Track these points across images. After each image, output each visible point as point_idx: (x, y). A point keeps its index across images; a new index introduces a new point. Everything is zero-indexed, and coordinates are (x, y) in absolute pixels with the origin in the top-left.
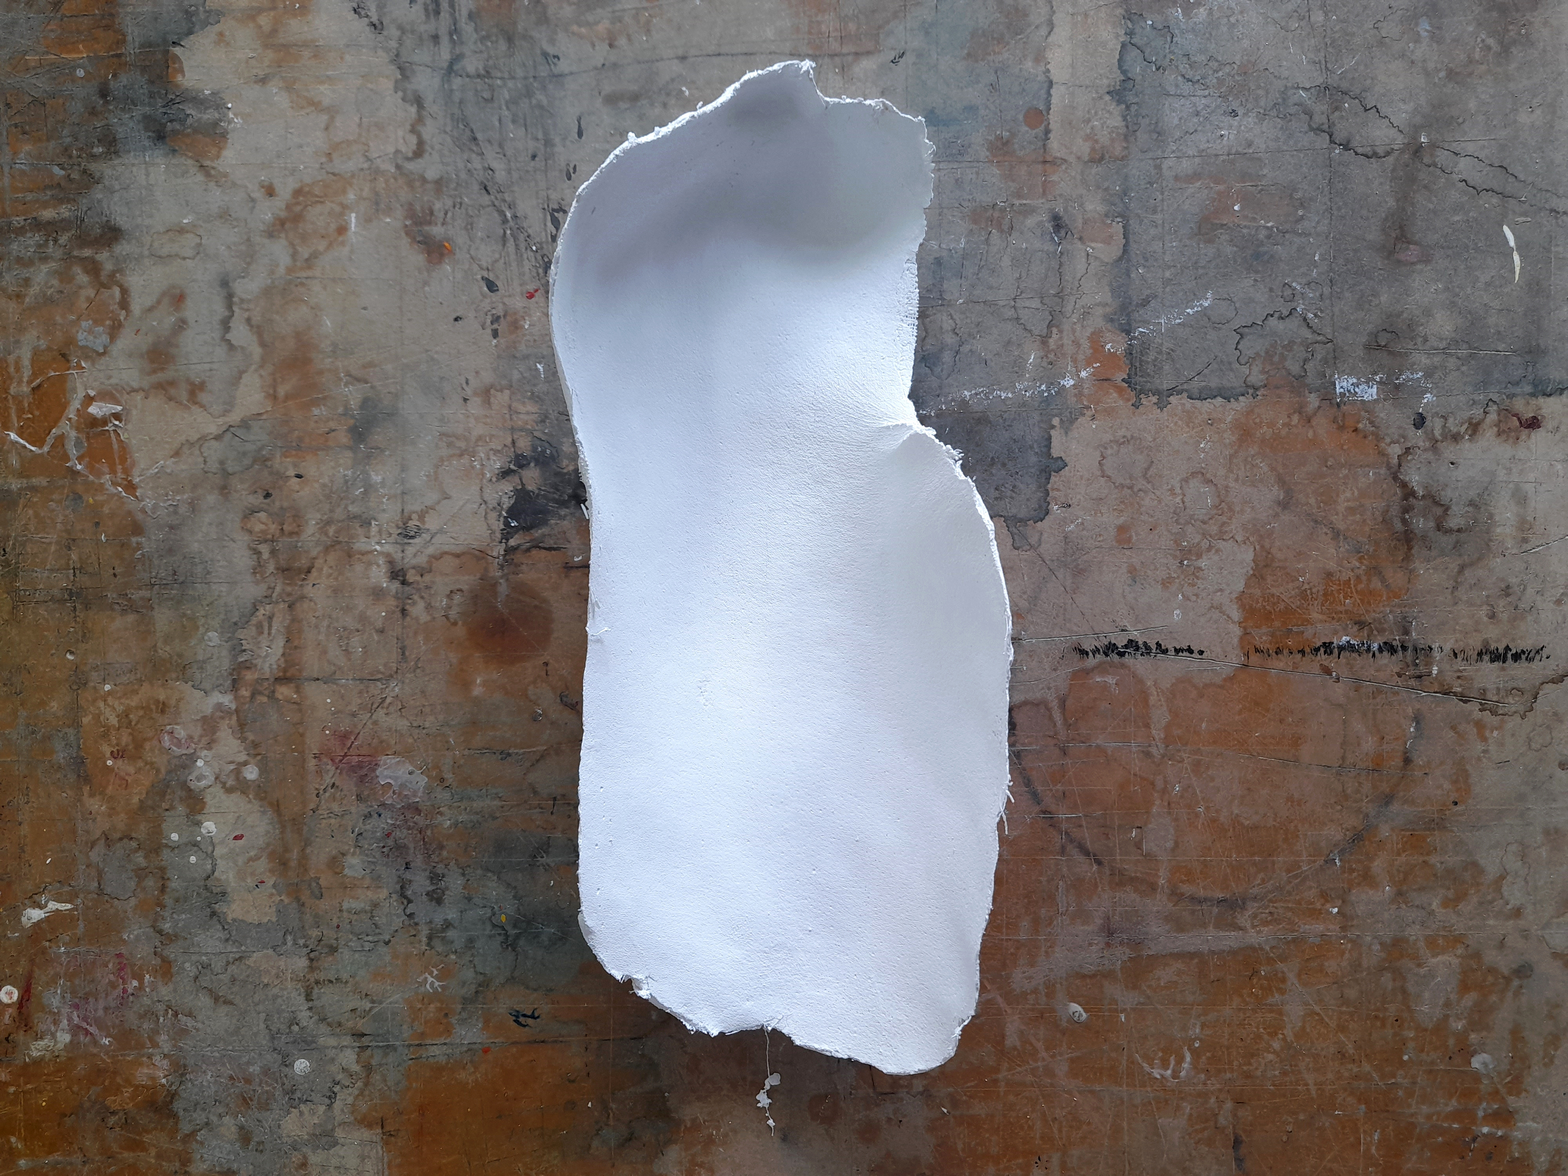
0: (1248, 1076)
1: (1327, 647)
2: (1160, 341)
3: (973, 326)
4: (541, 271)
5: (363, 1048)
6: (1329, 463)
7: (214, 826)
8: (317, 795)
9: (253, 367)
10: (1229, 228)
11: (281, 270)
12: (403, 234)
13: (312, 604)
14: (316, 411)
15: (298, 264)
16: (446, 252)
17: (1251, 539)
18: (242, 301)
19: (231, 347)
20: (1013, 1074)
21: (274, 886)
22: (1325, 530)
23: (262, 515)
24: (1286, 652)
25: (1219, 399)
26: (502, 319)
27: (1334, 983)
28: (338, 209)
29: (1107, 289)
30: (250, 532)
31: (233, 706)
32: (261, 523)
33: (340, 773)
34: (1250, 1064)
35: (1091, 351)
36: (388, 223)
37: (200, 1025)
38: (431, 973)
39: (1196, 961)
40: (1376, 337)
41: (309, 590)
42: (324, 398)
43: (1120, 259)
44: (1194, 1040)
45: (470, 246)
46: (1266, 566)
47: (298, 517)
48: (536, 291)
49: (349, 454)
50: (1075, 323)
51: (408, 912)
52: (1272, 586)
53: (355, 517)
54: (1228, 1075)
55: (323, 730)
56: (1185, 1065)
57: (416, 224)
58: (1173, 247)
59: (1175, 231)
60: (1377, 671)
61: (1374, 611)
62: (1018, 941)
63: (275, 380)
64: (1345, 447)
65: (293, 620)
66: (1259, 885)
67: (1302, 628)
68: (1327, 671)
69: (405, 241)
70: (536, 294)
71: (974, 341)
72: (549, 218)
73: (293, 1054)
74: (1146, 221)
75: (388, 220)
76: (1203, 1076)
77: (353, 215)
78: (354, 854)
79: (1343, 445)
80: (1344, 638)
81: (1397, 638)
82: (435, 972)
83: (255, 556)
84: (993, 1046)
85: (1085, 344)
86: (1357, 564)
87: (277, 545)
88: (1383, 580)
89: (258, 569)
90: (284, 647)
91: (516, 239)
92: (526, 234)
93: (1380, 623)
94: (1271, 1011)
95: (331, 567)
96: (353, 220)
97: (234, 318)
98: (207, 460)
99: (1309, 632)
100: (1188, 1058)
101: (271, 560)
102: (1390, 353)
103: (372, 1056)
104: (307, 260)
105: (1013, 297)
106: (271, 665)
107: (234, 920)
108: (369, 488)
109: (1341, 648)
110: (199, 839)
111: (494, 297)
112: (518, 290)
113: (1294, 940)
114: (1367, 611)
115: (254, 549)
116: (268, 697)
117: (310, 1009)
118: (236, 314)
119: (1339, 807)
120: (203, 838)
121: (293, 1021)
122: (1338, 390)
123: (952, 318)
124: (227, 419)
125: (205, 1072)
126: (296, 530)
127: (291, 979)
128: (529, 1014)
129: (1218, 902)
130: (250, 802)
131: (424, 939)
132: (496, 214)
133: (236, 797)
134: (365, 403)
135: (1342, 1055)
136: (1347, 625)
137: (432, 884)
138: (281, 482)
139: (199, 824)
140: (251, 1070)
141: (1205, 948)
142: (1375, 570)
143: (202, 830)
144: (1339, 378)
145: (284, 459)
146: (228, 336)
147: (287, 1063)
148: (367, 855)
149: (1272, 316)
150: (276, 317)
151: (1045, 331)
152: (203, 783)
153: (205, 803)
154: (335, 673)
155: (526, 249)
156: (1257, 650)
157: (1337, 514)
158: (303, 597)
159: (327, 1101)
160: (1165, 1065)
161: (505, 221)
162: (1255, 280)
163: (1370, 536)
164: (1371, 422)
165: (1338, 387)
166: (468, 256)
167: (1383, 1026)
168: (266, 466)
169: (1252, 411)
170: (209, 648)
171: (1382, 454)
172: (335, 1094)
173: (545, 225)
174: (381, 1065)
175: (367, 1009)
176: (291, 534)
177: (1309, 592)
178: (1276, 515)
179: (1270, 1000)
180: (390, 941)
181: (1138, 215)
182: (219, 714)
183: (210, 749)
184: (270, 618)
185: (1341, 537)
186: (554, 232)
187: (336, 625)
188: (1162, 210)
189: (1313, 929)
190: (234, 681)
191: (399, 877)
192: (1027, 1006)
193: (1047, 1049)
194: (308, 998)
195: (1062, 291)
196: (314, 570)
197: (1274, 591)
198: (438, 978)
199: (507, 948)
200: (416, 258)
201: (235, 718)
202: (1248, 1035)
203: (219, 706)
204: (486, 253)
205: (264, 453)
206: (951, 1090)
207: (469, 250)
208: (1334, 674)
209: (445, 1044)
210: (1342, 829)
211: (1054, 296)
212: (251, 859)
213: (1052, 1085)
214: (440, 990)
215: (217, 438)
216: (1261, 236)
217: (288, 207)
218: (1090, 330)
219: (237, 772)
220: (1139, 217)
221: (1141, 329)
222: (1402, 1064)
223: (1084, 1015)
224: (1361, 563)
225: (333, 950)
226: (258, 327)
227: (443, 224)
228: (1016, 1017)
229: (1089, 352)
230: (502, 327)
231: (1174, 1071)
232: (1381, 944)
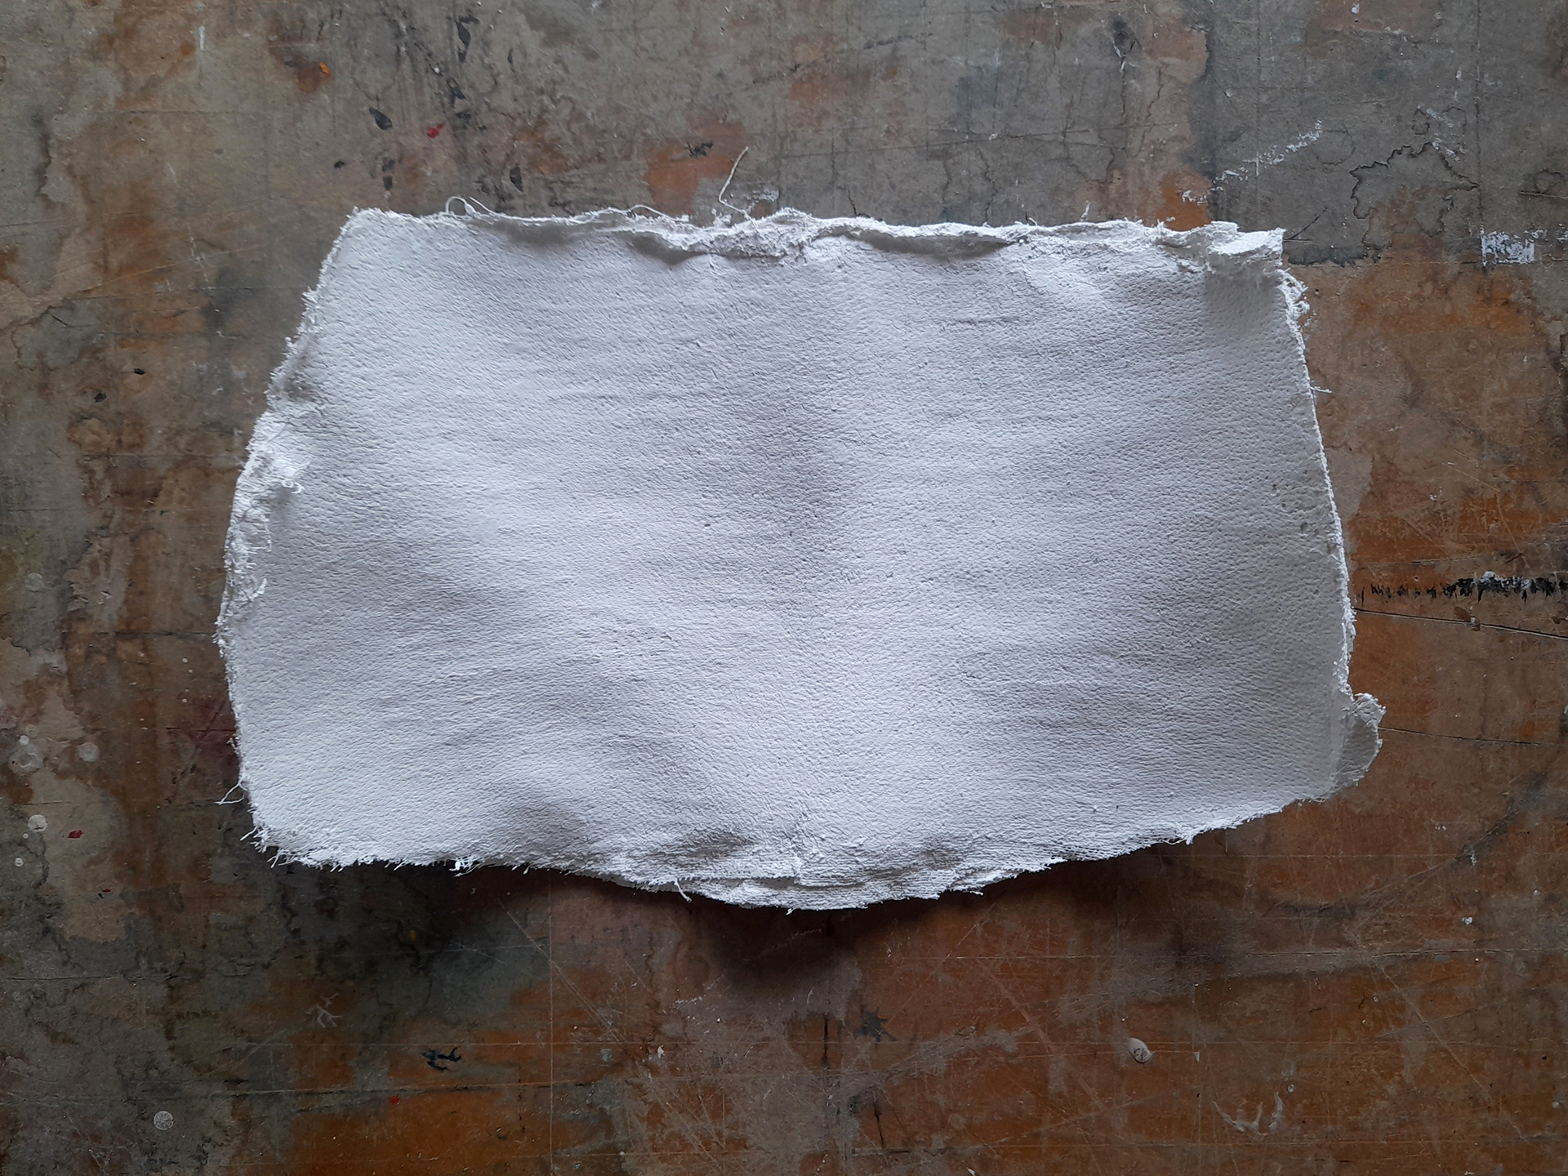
0: (1354, 1128)
1: (1465, 585)
2: (1254, 187)
3: (1010, 168)
4: (446, 100)
5: (239, 1098)
6: (1471, 346)
7: (44, 820)
8: (174, 781)
9: (78, 230)
10: (1344, 36)
11: (111, 101)
12: (267, 53)
13: (161, 536)
14: (159, 287)
15: (132, 94)
16: (323, 76)
17: (1370, 446)
18: (61, 143)
19: (49, 204)
20: (1059, 1127)
21: (122, 896)
22: (1465, 434)
23: (93, 423)
24: (1410, 592)
25: (1330, 263)
26: (397, 163)
27: (1466, 1012)
28: (182, 22)
29: (1185, 118)
30: (79, 444)
31: (64, 668)
32: (93, 432)
33: (201, 753)
34: (1357, 1113)
35: (1164, 201)
36: (247, 39)
37: (34, 1069)
38: (323, 1004)
39: (1291, 984)
40: (1535, 180)
41: (155, 519)
42: (170, 270)
43: (1203, 77)
44: (1288, 1084)
45: (353, 68)
46: (1388, 481)
47: (138, 425)
48: (440, 126)
49: (203, 342)
50: (1143, 164)
51: (292, 927)
52: (1394, 506)
53: (213, 425)
54: (1330, 1127)
55: (179, 698)
56: (1276, 1115)
57: (283, 39)
58: (1270, 62)
59: (1274, 44)
60: (1529, 616)
61: (1526, 539)
62: (1064, 961)
63: (105, 246)
64: (1492, 326)
65: (139, 558)
66: (1372, 889)
67: (1432, 561)
68: (1464, 616)
69: (269, 62)
70: (441, 131)
71: (1012, 189)
72: (455, 29)
73: (153, 1105)
74: (1236, 27)
75: (247, 35)
76: (1299, 1128)
77: (202, 29)
78: (221, 855)
79: (1488, 323)
80: (1487, 573)
81: (1555, 573)
82: (329, 1003)
83: (86, 476)
84: (1032, 1092)
85: (1157, 191)
86: (1506, 478)
87: (114, 461)
88: (1539, 499)
89: (90, 493)
90: (126, 592)
91: (412, 59)
92: (426, 51)
93: (1534, 554)
94: (1387, 1048)
95: (183, 490)
96: (202, 36)
97: (50, 167)
98: (22, 351)
99: (1442, 566)
100: (1280, 1107)
101: (106, 481)
102: (1553, 201)
103: (251, 1108)
104: (143, 89)
105: (1061, 129)
106: (110, 615)
107: (73, 938)
108: (230, 385)
109: (1483, 587)
110: (26, 836)
111: (387, 135)
112: (417, 125)
113: (1415, 959)
114: (1518, 539)
115: (85, 467)
116: (108, 656)
117: (172, 1049)
118: (53, 161)
119: (1476, 791)
120: (31, 835)
121: (151, 1065)
122: (1484, 251)
123: (982, 158)
124: (45, 298)
125: (42, 1128)
126: (138, 441)
127: (148, 1011)
128: (448, 1055)
129: (1321, 911)
130: (88, 789)
131: (313, 962)
132: (386, 26)
133: (70, 783)
134: (222, 276)
135: (1474, 1100)
136: (1491, 557)
137: (321, 892)
138: (116, 380)
139: (24, 817)
140: (100, 1125)
141: (1301, 969)
142: (1528, 486)
143: (29, 825)
144: (1486, 234)
145: (119, 348)
146: (44, 190)
147: (145, 1115)
148: (238, 856)
149: (1400, 153)
150: (106, 164)
151: (1104, 174)
152: (29, 765)
153: (31, 791)
154: (191, 626)
155: (427, 71)
156: (1374, 590)
157: (1480, 413)
158: (148, 529)
159: (197, 1164)
160: (1250, 1114)
161: (398, 34)
162: (1379, 106)
163: (1522, 442)
164: (1528, 294)
165: (1484, 246)
166: (351, 82)
167: (1528, 1065)
168: (97, 359)
169: (1372, 278)
170: (32, 594)
171: (1541, 334)
172: (204, 1152)
173: (451, 39)
174: (262, 1118)
175: (244, 1048)
176: (131, 446)
177: (1442, 514)
178: (1402, 414)
179: (1385, 1033)
180: (270, 964)
181: (1225, 20)
182: (45, 678)
183: (37, 722)
184: (108, 556)
185: (1485, 443)
186: (463, 48)
187: (191, 563)
188: (1258, 13)
189: (1441, 944)
190: (64, 636)
191: (280, 883)
192: (1077, 1042)
193: (1102, 1095)
194: (169, 1035)
195: (1126, 122)
196: (161, 493)
197: (1397, 513)
198: (330, 1009)
199: (418, 972)
200: (284, 85)
201: (66, 683)
202: (1356, 1077)
203: (46, 667)
204: (375, 77)
205: (94, 342)
206: (979, 1146)
207: (352, 73)
208: (1473, 620)
209: (342, 1092)
210: (1480, 817)
211: (1116, 128)
212: (92, 862)
213: (1107, 1141)
214: (334, 1024)
215: (34, 322)
216: (1387, 48)
217: (117, 19)
218: (1162, 173)
219: (71, 752)
220: (1227, 22)
221: (1228, 172)
222: (1551, 1113)
223: (1148, 1052)
224: (1512, 476)
225: (199, 975)
226: (83, 178)
227: (318, 39)
228: (1062, 1057)
229: (1162, 202)
230: (396, 175)
231: (1261, 1122)
232: (1526, 962)
